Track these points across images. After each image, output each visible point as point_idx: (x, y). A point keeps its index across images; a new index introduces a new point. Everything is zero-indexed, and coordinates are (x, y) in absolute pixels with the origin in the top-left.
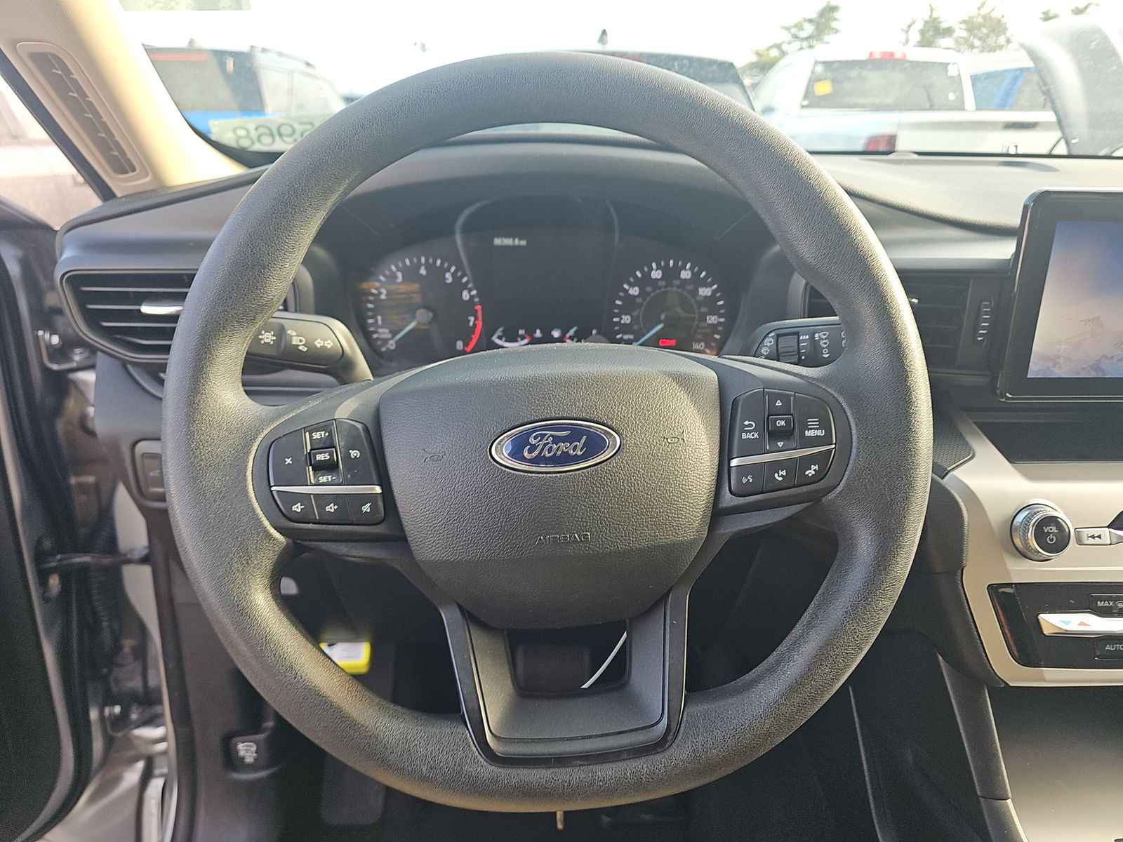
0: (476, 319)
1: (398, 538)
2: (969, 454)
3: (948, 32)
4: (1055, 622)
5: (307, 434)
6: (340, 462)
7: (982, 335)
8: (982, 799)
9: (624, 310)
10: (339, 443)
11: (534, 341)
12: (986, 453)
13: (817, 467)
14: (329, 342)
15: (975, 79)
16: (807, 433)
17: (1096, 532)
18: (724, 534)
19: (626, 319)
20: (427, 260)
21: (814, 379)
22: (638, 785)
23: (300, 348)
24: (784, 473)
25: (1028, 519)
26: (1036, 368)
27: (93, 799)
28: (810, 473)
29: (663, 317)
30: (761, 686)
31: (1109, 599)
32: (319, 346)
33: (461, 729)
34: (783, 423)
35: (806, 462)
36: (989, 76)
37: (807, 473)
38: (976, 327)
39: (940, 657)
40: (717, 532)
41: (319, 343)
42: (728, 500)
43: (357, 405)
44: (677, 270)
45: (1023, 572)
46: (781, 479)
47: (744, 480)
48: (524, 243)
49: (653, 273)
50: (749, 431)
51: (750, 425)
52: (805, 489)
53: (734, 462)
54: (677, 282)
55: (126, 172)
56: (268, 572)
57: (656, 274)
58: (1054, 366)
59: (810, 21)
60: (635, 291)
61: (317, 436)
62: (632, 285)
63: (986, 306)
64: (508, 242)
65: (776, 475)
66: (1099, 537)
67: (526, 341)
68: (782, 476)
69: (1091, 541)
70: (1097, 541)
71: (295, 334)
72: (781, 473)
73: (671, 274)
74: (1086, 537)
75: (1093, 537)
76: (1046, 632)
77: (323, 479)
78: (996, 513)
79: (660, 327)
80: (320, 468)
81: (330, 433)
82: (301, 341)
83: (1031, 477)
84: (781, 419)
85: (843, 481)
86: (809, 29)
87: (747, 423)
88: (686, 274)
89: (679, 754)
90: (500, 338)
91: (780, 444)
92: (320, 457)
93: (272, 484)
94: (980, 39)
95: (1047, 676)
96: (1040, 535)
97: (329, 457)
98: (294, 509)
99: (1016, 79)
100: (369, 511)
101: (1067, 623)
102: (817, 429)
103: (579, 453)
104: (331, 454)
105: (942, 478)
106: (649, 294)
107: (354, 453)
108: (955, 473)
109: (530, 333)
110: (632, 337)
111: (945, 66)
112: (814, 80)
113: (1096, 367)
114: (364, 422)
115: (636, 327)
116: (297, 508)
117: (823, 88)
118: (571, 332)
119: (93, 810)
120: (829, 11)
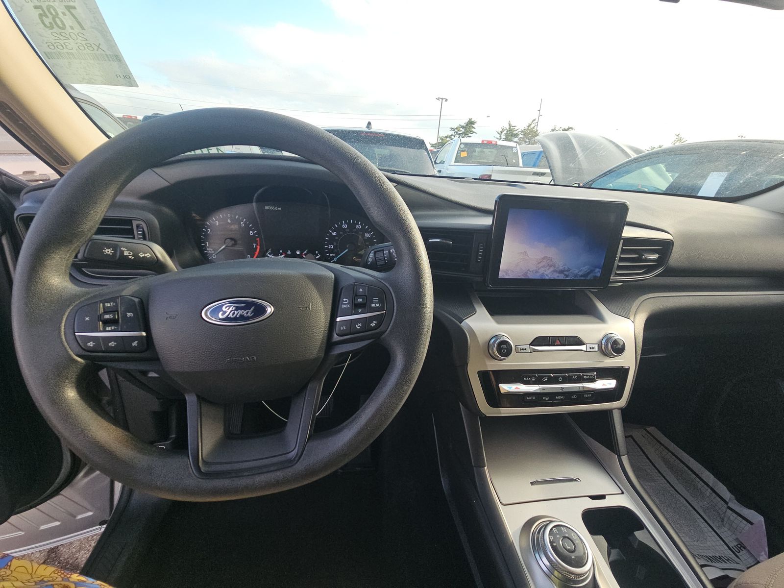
0: (257, 245)
1: (155, 359)
2: (473, 312)
3: (516, 135)
4: (506, 388)
5: (101, 304)
6: (120, 320)
7: (480, 259)
8: (474, 468)
9: (330, 243)
10: (121, 309)
11: (287, 256)
12: (481, 311)
13: (376, 322)
14: (148, 254)
15: (523, 155)
16: (373, 305)
17: (524, 347)
18: (333, 355)
19: (331, 247)
20: (231, 215)
21: (379, 278)
22: (278, 483)
23: (129, 257)
24: (360, 325)
25: (495, 342)
26: (501, 275)
27: (86, 475)
28: (373, 325)
29: (348, 246)
30: (345, 431)
31: (528, 377)
32: (141, 256)
33: (186, 459)
34: (361, 300)
35: (371, 319)
36: (528, 154)
37: (371, 325)
38: (477, 255)
39: (460, 404)
40: (330, 354)
41: (141, 255)
42: (336, 338)
43: (138, 288)
44: (355, 225)
45: (493, 365)
46: (359, 328)
47: (342, 328)
48: (280, 209)
49: (343, 225)
50: (345, 304)
51: (346, 301)
52: (370, 332)
53: (338, 319)
54: (354, 230)
55: (66, 165)
56: (74, 380)
57: (345, 226)
58: (506, 274)
59: (463, 127)
60: (334, 234)
61: (108, 305)
62: (333, 231)
63: (481, 246)
64: (272, 208)
65: (357, 326)
66: (526, 349)
67: (283, 256)
68: (360, 326)
69: (522, 351)
70: (525, 351)
71: (125, 249)
72: (359, 325)
73: (352, 227)
74: (520, 350)
75: (523, 349)
76: (502, 392)
77: (109, 328)
78: (482, 338)
79: (347, 250)
80: (106, 323)
81: (116, 303)
82: (130, 254)
83: (498, 322)
84: (360, 298)
85: (389, 329)
86: (463, 130)
87: (345, 300)
88: (358, 227)
89: (299, 467)
90: (270, 254)
91: (360, 310)
92: (107, 317)
93: (76, 331)
94: (528, 139)
95: (502, 412)
96: (499, 349)
97: (112, 317)
98: (89, 344)
99: (539, 155)
100: (136, 345)
101: (510, 388)
102: (377, 303)
103: (250, 315)
104: (114, 315)
105: (461, 323)
106: (341, 235)
107: (129, 314)
108: (466, 321)
109: (285, 252)
110: (334, 255)
111: (512, 148)
112: (460, 151)
113: (526, 274)
114: (140, 297)
115: (335, 251)
116: (91, 344)
117: (464, 154)
118: (305, 252)
119: (86, 480)
120: (471, 123)
